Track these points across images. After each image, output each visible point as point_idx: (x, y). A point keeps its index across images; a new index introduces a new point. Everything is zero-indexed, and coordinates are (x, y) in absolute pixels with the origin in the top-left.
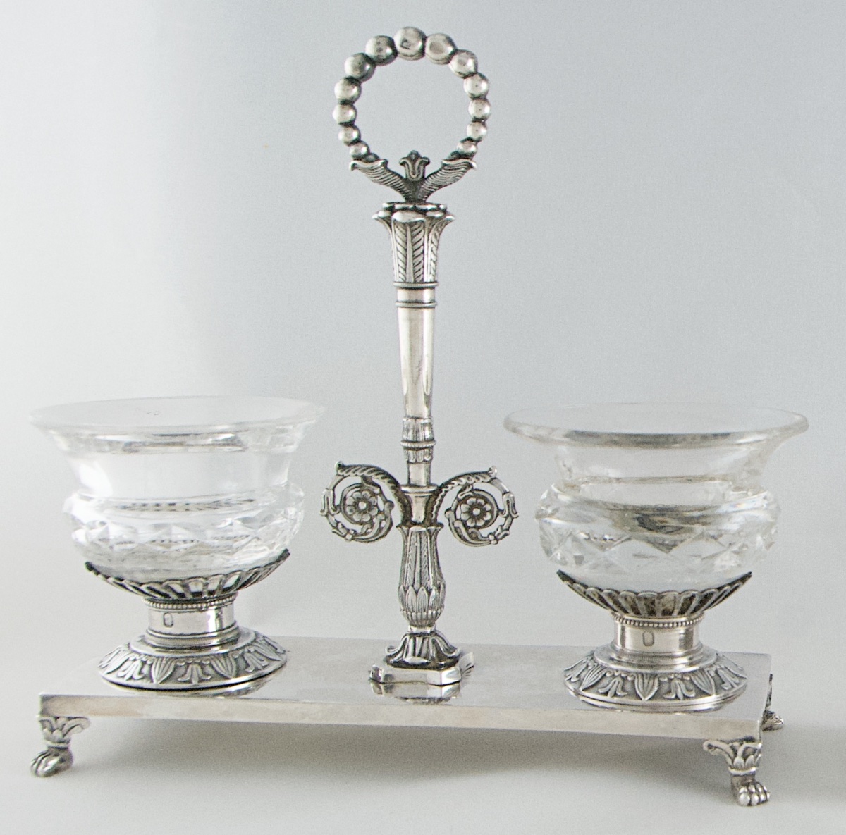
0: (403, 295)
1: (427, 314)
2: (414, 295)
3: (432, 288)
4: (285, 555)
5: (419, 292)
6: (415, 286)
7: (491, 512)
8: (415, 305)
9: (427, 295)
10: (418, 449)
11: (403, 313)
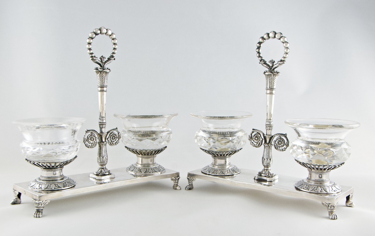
0: (100, 89)
1: (105, 93)
2: (102, 89)
3: (106, 87)
4: (76, 157)
5: (103, 88)
6: (102, 87)
7: (116, 138)
8: (102, 91)
9: (105, 89)
10: (103, 124)
11: (99, 93)
